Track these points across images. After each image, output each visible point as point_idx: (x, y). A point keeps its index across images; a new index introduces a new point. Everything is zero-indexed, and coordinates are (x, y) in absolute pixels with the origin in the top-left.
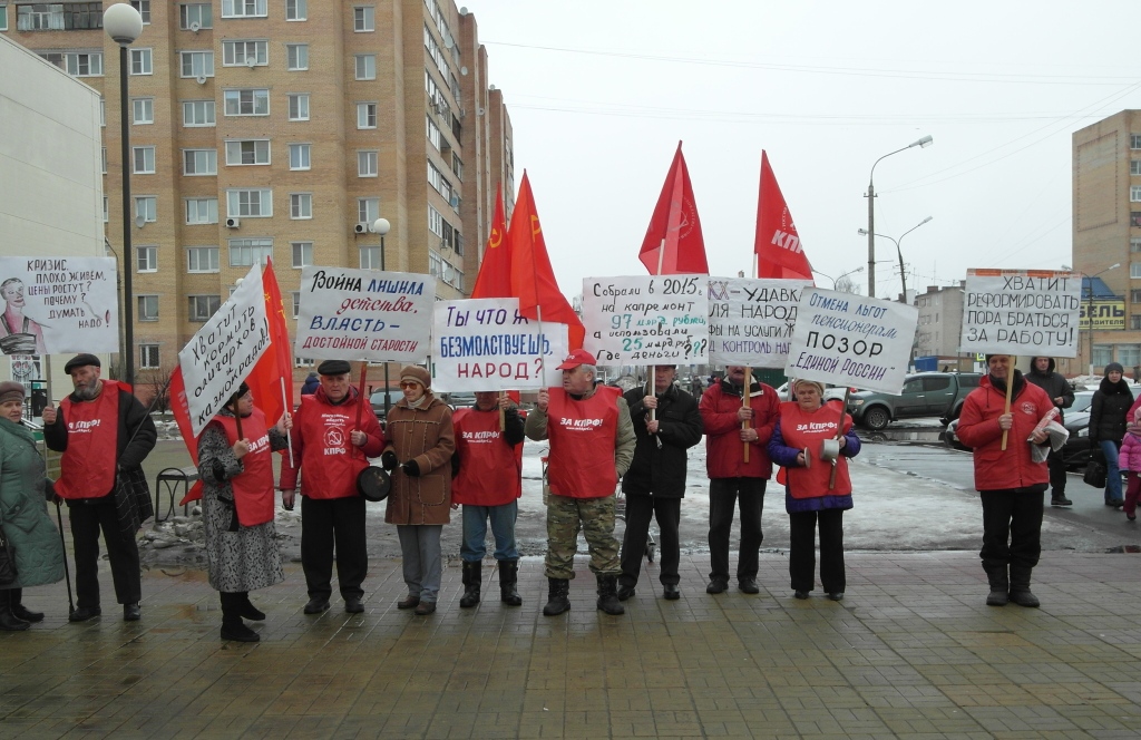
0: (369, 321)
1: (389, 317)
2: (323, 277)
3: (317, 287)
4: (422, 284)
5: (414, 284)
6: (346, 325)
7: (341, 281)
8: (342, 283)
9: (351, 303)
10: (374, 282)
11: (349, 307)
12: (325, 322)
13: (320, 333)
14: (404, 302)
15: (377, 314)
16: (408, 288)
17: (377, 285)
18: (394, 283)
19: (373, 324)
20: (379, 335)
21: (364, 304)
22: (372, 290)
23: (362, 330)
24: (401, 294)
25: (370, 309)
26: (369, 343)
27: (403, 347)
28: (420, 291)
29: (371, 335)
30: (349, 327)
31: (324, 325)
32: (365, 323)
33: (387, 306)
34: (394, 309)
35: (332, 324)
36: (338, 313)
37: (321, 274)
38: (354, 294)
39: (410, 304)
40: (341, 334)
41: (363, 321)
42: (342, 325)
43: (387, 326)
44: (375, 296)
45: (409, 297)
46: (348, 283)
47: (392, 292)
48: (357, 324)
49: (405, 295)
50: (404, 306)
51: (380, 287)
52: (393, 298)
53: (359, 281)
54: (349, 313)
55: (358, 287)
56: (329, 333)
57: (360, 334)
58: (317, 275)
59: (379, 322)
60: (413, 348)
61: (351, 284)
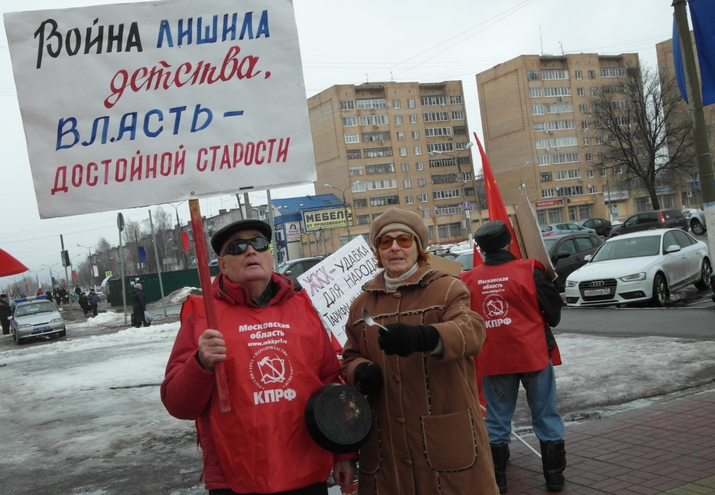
0: (178, 111)
1: (215, 95)
2: (54, 33)
3: (46, 57)
4: (265, 14)
5: (249, 16)
6: (132, 128)
7: (94, 34)
8: (100, 39)
9: (129, 80)
10: (165, 26)
11: (128, 89)
12: (85, 128)
13: (79, 155)
14: (240, 57)
15: (190, 95)
16: (239, 26)
17: (174, 31)
18: (207, 21)
19: (187, 116)
20: (207, 137)
21: (158, 77)
22: (165, 43)
23: (168, 132)
24: (229, 44)
25: (173, 86)
26: (191, 158)
27: (263, 154)
28: (264, 30)
29: (191, 142)
30: (139, 131)
31: (85, 135)
32: (170, 118)
33: (205, 74)
34: (222, 77)
35: (100, 129)
36: (108, 105)
37: (49, 27)
38: (132, 60)
39: (253, 61)
40: (124, 149)
41: (166, 113)
42: (123, 129)
43: (218, 116)
44: (177, 55)
45: (248, 47)
46: (111, 38)
47: (207, 40)
48: (154, 125)
49: (237, 42)
50: (243, 68)
51: (181, 35)
52: (215, 53)
53: (134, 28)
54: (130, 101)
55: (135, 41)
56: (98, 151)
57: (167, 142)
58: (41, 30)
59: (198, 110)
60: (283, 153)
61: (119, 38)
